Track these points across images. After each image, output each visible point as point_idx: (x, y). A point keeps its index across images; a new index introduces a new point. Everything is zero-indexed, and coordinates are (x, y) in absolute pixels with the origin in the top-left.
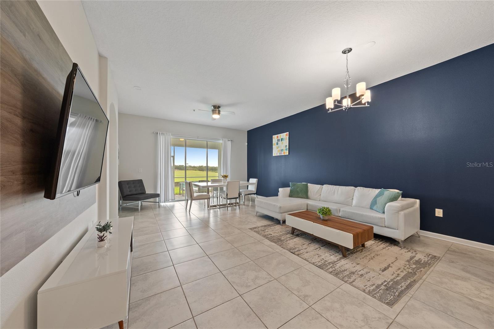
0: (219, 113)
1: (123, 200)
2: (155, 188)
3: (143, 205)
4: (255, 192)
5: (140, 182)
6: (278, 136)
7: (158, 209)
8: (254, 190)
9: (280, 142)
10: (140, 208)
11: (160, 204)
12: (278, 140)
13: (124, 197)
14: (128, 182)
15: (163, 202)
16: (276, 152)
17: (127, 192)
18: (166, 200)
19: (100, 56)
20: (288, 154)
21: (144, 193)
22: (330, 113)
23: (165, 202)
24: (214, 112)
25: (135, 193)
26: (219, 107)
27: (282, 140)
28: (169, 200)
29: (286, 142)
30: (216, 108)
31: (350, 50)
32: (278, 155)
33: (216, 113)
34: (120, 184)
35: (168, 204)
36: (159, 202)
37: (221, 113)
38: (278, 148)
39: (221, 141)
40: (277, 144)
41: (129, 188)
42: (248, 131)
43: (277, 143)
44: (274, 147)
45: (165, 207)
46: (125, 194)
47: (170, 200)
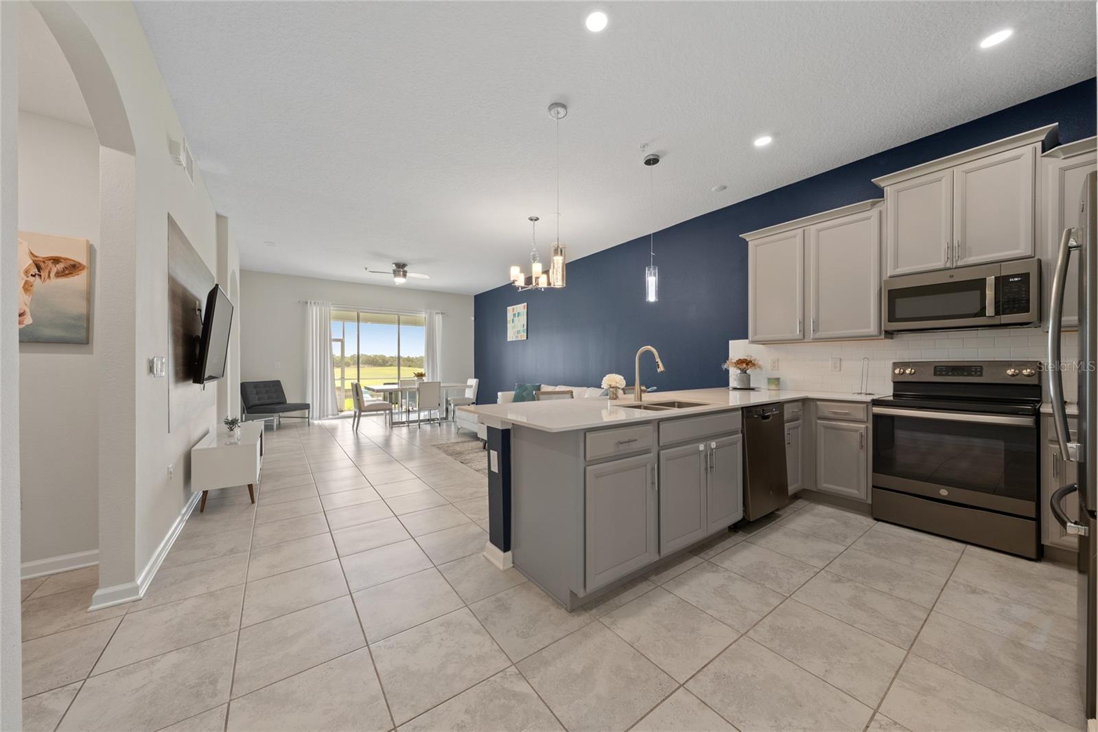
0: (405, 275)
1: (248, 413)
2: (304, 393)
3: (282, 422)
4: (474, 401)
5: (277, 384)
6: (513, 309)
7: (307, 428)
8: (472, 397)
9: (516, 319)
10: (275, 427)
11: (310, 420)
12: (514, 315)
13: (249, 408)
14: (257, 385)
15: (316, 419)
16: (511, 336)
17: (254, 400)
18: (322, 414)
19: (218, 216)
20: (525, 338)
21: (284, 402)
22: (520, 292)
23: (320, 419)
24: (396, 273)
25: (268, 402)
26: (404, 265)
27: (518, 316)
28: (327, 416)
29: (523, 319)
30: (400, 268)
31: (537, 219)
32: (514, 340)
33: (399, 276)
34: (243, 385)
35: (326, 422)
36: (308, 418)
37: (408, 274)
38: (513, 328)
39: (424, 315)
40: (513, 322)
41: (257, 393)
42: (475, 296)
43: (513, 320)
44: (510, 325)
45: (320, 427)
46: (251, 404)
47: (330, 417)
